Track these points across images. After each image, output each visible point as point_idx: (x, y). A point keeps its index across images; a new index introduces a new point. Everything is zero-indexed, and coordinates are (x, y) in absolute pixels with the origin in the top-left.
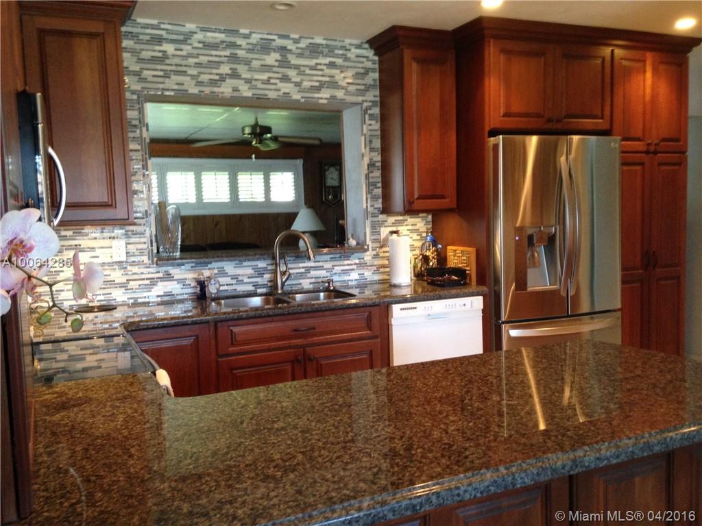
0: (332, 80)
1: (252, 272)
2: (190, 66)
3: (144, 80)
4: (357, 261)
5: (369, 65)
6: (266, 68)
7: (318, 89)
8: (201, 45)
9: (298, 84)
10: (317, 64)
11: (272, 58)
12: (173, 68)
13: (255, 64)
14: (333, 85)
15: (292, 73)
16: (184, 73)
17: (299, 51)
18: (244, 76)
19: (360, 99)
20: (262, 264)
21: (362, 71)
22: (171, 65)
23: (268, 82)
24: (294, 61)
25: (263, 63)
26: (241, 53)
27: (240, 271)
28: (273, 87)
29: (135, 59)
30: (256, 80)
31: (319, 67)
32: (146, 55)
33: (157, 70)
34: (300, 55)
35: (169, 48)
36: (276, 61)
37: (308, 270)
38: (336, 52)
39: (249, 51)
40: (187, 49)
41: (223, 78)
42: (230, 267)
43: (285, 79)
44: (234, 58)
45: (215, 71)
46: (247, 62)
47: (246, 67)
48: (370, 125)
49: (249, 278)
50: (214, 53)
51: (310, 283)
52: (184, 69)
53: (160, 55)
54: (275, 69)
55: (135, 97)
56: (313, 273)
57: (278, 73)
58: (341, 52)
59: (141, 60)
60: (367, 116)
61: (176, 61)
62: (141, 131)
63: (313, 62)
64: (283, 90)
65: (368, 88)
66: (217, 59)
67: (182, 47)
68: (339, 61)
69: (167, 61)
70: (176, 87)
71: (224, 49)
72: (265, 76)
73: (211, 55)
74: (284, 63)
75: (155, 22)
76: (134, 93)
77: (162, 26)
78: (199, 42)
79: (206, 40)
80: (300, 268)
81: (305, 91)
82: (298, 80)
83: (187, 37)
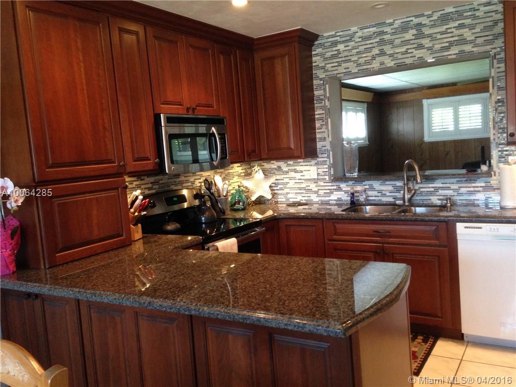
0: (461, 38)
1: (392, 188)
2: (354, 55)
3: (327, 71)
5: (499, 17)
6: (405, 42)
7: (447, 48)
8: (360, 40)
9: (429, 49)
10: (447, 29)
11: (409, 35)
12: (344, 59)
13: (397, 42)
15: (426, 42)
16: (349, 61)
17: (432, 23)
18: (388, 53)
19: (488, 48)
20: (399, 184)
22: (342, 57)
23: (406, 52)
24: (427, 31)
25: (403, 40)
26: (386, 37)
27: (383, 188)
28: (411, 55)
29: (322, 59)
30: (397, 53)
31: (449, 31)
32: (328, 55)
33: (334, 63)
34: (433, 26)
35: (341, 47)
36: (413, 35)
37: (437, 189)
40: (352, 44)
41: (374, 58)
42: (376, 184)
43: (420, 47)
44: (382, 42)
45: (369, 54)
46: (391, 42)
47: (391, 46)
49: (390, 192)
50: (368, 42)
51: (439, 200)
52: (350, 58)
53: (336, 52)
54: (412, 42)
55: (322, 82)
57: (414, 44)
59: (325, 59)
60: (495, 61)
61: (346, 54)
62: (325, 102)
63: (443, 28)
64: (418, 56)
66: (370, 46)
67: (349, 44)
69: (340, 56)
70: (344, 71)
71: (375, 38)
72: (403, 49)
73: (367, 44)
74: (420, 35)
75: (333, 33)
76: (321, 79)
77: (338, 34)
78: (359, 38)
79: (364, 35)
80: (430, 188)
81: (436, 52)
82: (431, 45)
83: (352, 37)
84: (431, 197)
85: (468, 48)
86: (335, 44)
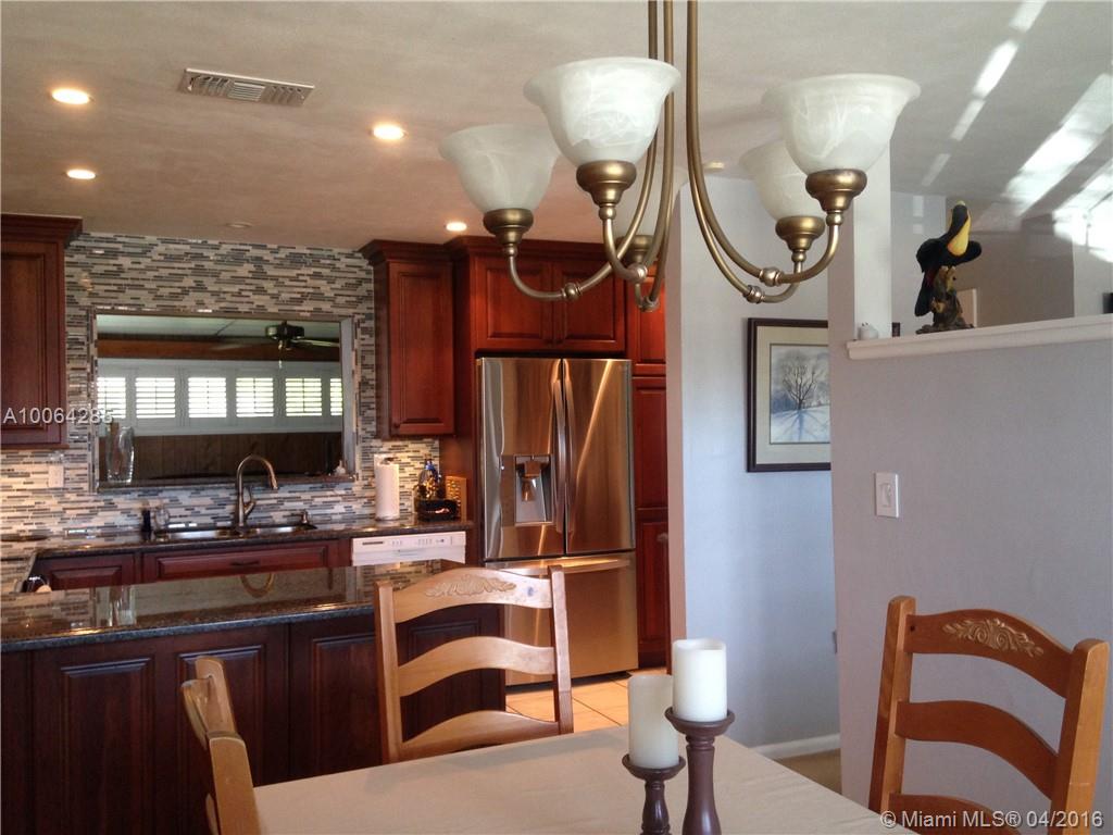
0: (317, 291)
1: (211, 502)
2: (149, 280)
3: (95, 295)
4: (343, 492)
5: (363, 275)
6: (236, 280)
7: (299, 301)
8: (162, 258)
9: (274, 296)
10: (298, 275)
11: (245, 270)
12: (129, 282)
13: (225, 276)
14: (318, 296)
15: (269, 285)
16: (141, 287)
17: (278, 262)
18: (210, 289)
19: (351, 311)
20: (223, 494)
21: (354, 281)
22: (127, 279)
23: (239, 294)
24: (271, 271)
25: (234, 274)
26: (207, 265)
27: (195, 501)
28: (246, 299)
29: (86, 274)
30: (225, 292)
31: (301, 278)
32: (98, 269)
33: (109, 284)
34: (279, 266)
35: (126, 262)
36: (250, 272)
37: (281, 501)
38: (322, 261)
39: (217, 262)
40: (145, 262)
41: (185, 291)
42: (185, 497)
43: (260, 291)
44: (199, 270)
45: (177, 284)
46: (216, 275)
47: (215, 279)
48: (363, 339)
49: (208, 509)
50: (176, 265)
51: (284, 517)
52: (141, 283)
53: (115, 268)
54: (248, 281)
55: (84, 313)
56: (287, 505)
57: (251, 284)
58: (328, 262)
59: (93, 275)
60: (359, 330)
61: (134, 274)
62: (88, 348)
63: (294, 273)
64: (257, 303)
65: (360, 300)
66: (180, 272)
67: (141, 260)
68: (326, 272)
69: (123, 275)
70: (132, 302)
71: (189, 261)
72: (236, 289)
73: (174, 268)
74: (259, 274)
75: (111, 235)
76: (82, 308)
77: (119, 239)
78: (160, 255)
79: (168, 253)
80: (271, 499)
81: (283, 303)
82: (275, 292)
83: (146, 250)
84: (272, 514)
85: (326, 307)
86: (114, 254)
